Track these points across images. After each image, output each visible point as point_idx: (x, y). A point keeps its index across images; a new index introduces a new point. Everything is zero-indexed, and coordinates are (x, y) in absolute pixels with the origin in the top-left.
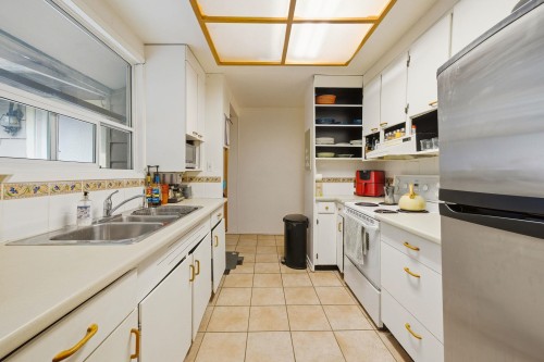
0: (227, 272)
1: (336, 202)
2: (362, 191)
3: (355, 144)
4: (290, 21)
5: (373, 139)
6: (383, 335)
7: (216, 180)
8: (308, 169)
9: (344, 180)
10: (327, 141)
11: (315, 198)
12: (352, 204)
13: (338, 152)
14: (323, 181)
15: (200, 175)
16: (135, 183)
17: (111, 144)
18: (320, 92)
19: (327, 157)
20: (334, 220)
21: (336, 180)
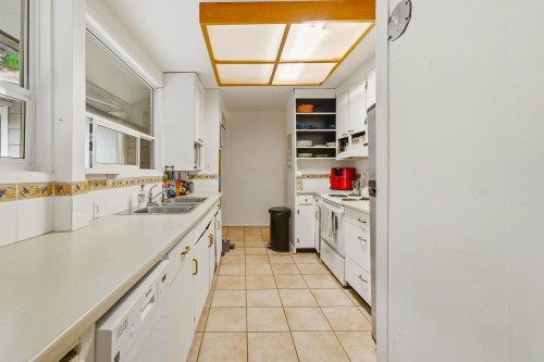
0: (223, 254)
1: (314, 194)
2: (336, 185)
3: (331, 145)
4: (277, 62)
5: (344, 142)
6: (347, 291)
7: (213, 177)
8: (290, 167)
9: (321, 176)
10: (306, 144)
11: (296, 191)
12: (326, 196)
13: (315, 153)
14: (303, 177)
15: (200, 173)
16: (157, 180)
17: (128, 148)
18: (300, 102)
19: (306, 157)
20: (313, 210)
21: (314, 176)
